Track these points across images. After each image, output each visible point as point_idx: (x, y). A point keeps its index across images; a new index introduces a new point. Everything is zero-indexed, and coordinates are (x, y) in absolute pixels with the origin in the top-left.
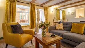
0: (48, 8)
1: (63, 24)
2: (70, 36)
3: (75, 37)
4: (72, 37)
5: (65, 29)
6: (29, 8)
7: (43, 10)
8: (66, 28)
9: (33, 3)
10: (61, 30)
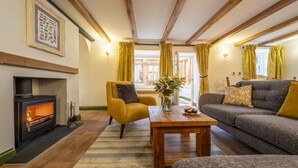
0: (209, 46)
1: (253, 89)
2: (258, 125)
3: (282, 129)
4: (266, 129)
5: (260, 103)
6: (157, 53)
7: (194, 55)
8: (264, 100)
9: (167, 42)
10: (242, 106)
